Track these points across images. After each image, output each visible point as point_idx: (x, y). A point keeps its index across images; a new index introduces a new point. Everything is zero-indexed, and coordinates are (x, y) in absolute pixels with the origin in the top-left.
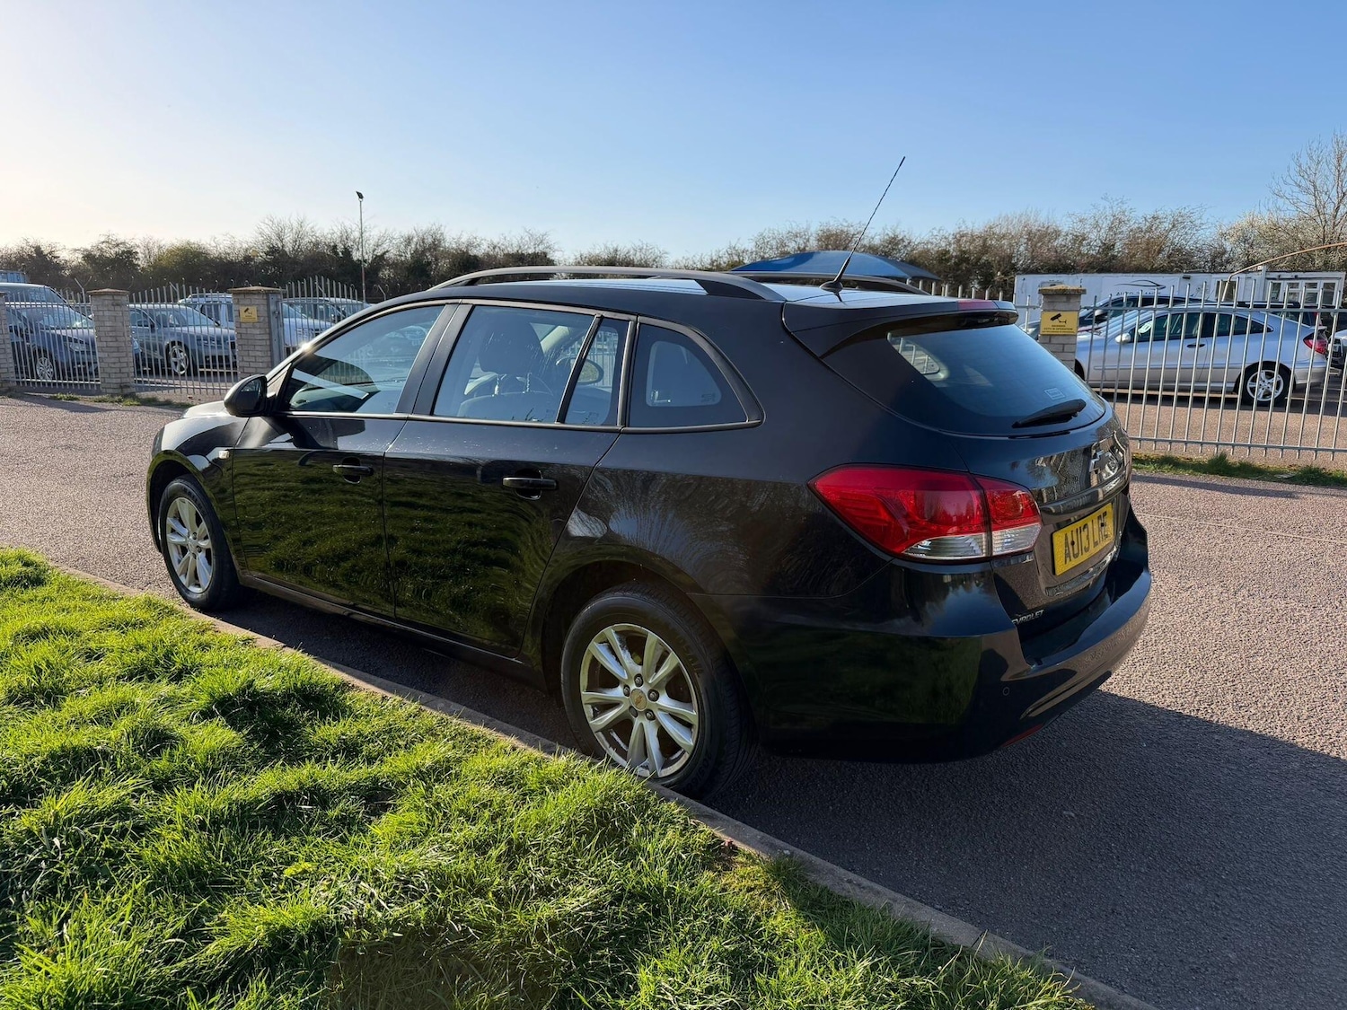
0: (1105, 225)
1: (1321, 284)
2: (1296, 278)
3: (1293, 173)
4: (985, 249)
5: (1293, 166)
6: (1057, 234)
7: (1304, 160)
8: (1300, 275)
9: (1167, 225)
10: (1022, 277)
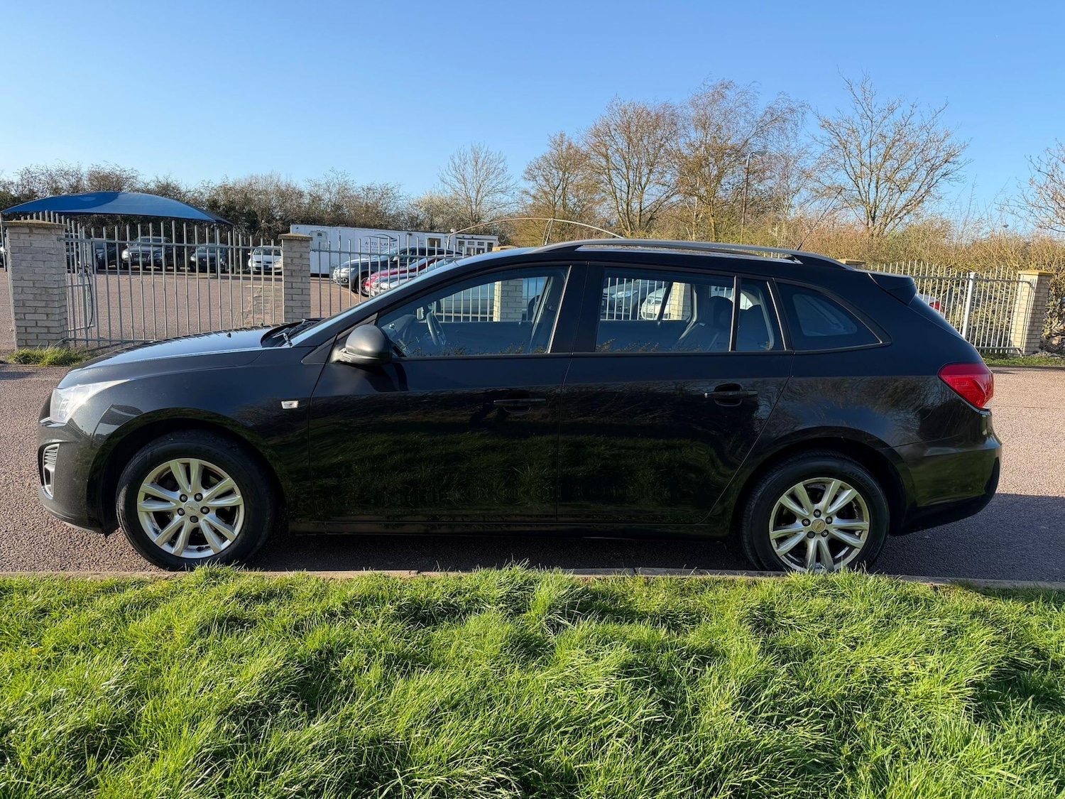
0: (334, 190)
1: (486, 243)
2: (472, 238)
3: (451, 168)
4: (248, 201)
5: (451, 163)
6: (301, 195)
7: (457, 160)
8: (475, 236)
9: (378, 196)
10: (296, 226)
